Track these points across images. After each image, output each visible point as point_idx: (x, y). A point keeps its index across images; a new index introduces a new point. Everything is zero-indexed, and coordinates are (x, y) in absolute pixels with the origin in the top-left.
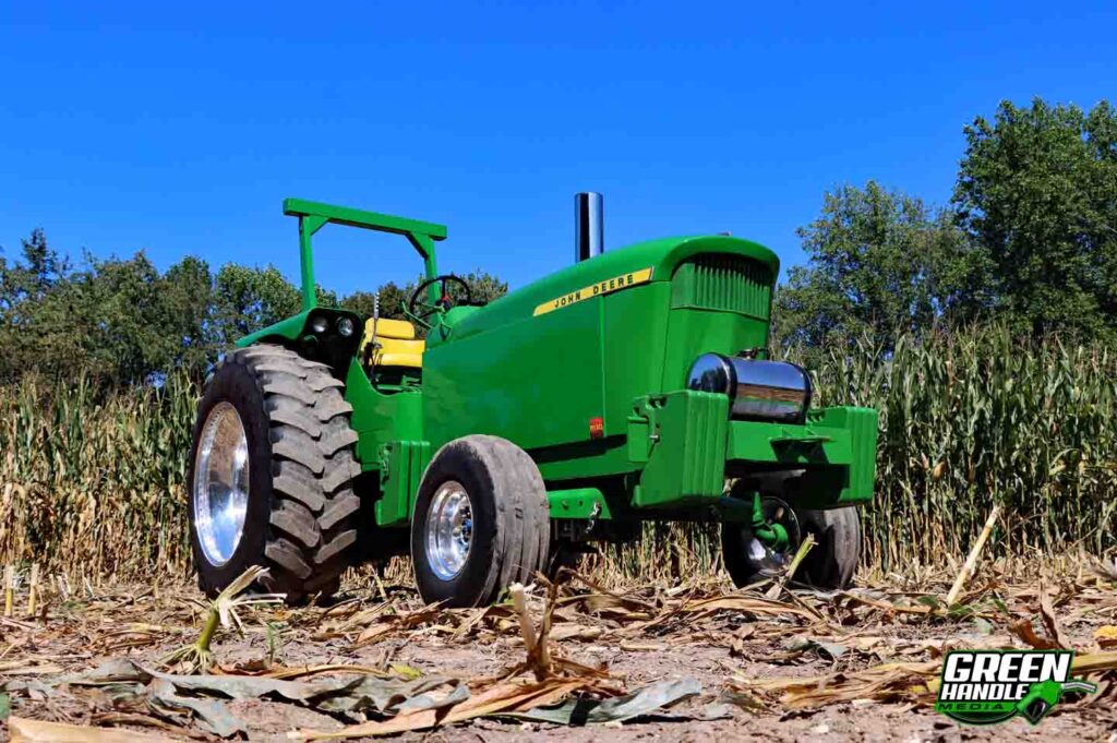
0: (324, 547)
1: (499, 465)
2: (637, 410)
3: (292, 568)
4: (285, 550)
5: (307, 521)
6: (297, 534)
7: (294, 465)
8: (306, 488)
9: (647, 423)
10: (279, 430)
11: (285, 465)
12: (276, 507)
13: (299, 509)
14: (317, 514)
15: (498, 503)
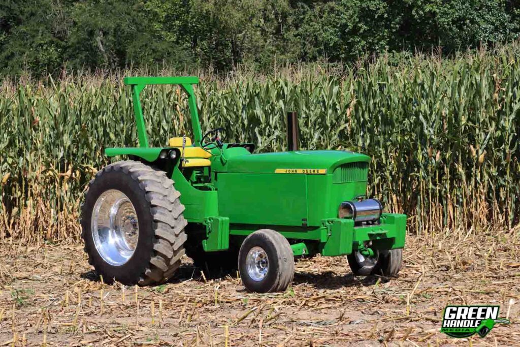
0: (174, 258)
1: (278, 243)
2: (323, 224)
3: (161, 267)
4: (159, 260)
5: (169, 247)
6: (164, 253)
7: (164, 224)
8: (169, 233)
9: (327, 229)
10: (155, 209)
11: (159, 224)
12: (156, 242)
13: (166, 243)
14: (172, 244)
15: (279, 257)
